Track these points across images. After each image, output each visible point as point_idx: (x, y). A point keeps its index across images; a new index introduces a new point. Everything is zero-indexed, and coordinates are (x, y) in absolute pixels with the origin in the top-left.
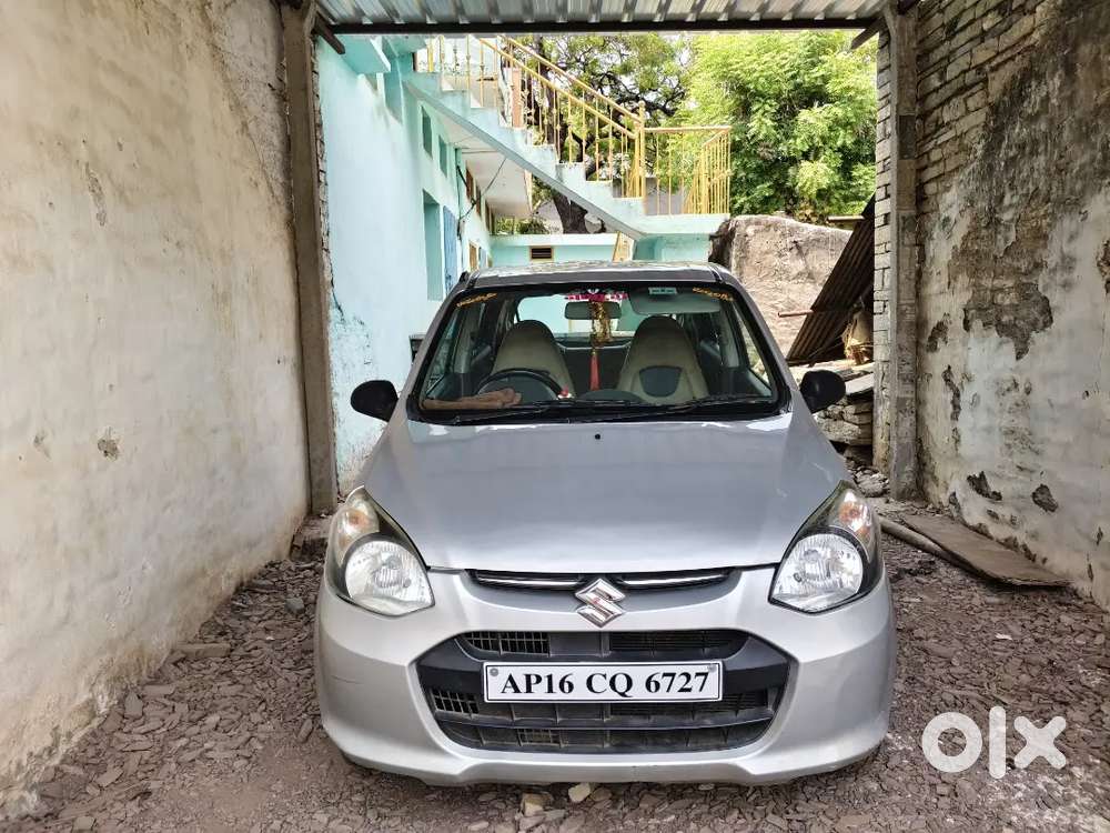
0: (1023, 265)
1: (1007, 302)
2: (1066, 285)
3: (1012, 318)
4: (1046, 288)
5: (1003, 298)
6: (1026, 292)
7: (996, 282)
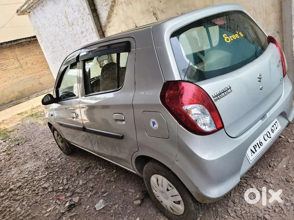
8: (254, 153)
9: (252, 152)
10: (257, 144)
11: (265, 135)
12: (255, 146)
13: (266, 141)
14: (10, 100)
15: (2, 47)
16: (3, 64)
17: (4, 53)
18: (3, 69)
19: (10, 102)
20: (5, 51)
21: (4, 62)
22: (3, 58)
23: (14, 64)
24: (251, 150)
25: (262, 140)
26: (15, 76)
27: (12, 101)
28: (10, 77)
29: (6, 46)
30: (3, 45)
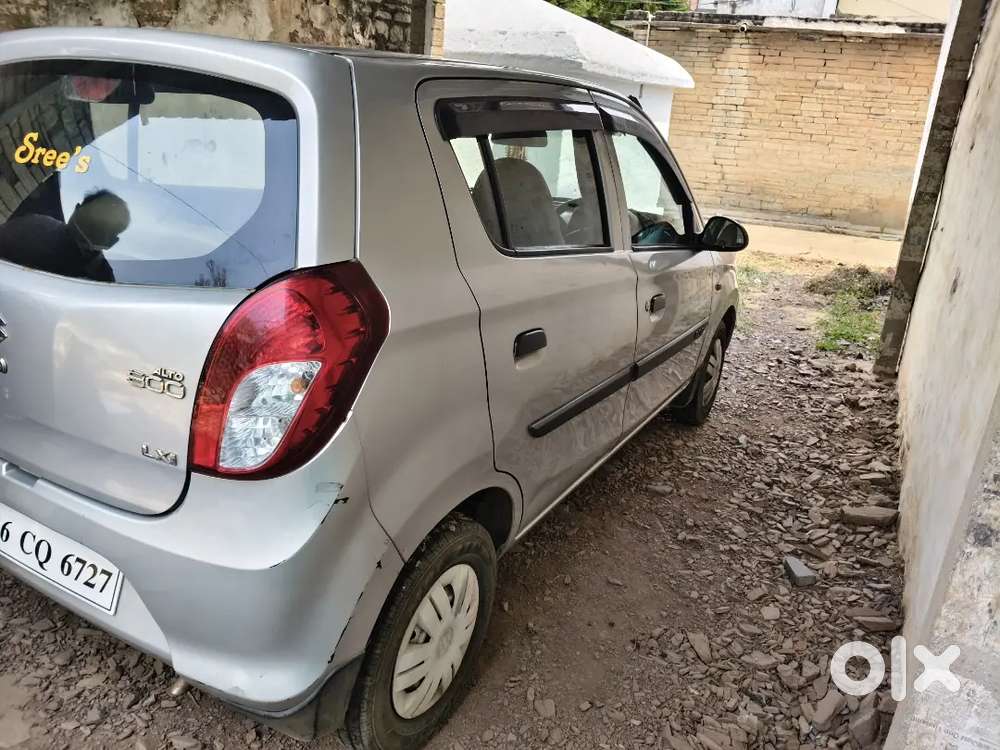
11: (35, 537)
13: (22, 546)
14: (828, 211)
15: (917, 39)
16: (883, 95)
17: (908, 60)
18: (872, 111)
19: (826, 216)
20: (919, 55)
21: (887, 89)
22: (897, 75)
23: (915, 107)
26: (893, 146)
27: (830, 216)
28: (874, 144)
29: (931, 41)
30: (925, 32)
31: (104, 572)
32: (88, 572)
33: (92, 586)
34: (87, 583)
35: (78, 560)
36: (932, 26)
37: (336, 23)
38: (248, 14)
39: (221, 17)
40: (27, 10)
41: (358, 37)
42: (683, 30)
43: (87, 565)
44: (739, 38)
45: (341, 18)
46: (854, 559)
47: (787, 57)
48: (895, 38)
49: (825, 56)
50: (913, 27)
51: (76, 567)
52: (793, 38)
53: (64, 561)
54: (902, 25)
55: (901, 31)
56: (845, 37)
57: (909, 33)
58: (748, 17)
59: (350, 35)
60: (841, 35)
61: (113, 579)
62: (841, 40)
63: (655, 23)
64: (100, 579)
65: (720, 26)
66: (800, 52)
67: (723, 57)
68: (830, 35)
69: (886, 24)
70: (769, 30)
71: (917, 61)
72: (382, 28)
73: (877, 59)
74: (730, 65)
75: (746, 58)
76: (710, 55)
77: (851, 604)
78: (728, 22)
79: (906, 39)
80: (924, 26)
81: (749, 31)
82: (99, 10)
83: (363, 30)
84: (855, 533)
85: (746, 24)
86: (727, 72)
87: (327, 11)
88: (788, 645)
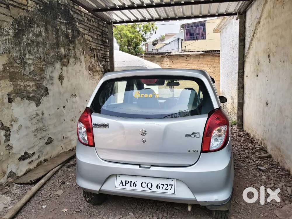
0: (38, 78)
1: (31, 89)
2: (52, 84)
3: (34, 94)
4: (46, 85)
5: (29, 88)
6: (39, 86)
7: (25, 83)
8: (123, 185)
9: (121, 183)
10: (131, 182)
11: (146, 183)
12: (127, 182)
13: (142, 186)
21: (202, 66)
22: (204, 63)
24: (122, 181)
25: (138, 184)
31: (170, 185)
32: (165, 187)
33: (168, 189)
34: (166, 189)
35: (161, 184)
36: (209, 51)
37: (96, 63)
38: (81, 62)
39: (76, 63)
40: (42, 66)
41: (100, 65)
42: (152, 57)
43: (165, 185)
44: (166, 58)
45: (97, 61)
46: (269, 164)
47: (178, 61)
48: (202, 54)
49: (187, 60)
50: (205, 52)
51: (161, 186)
52: (178, 57)
53: (157, 186)
54: (203, 51)
55: (203, 53)
56: (191, 55)
57: (205, 53)
58: (167, 53)
59: (99, 65)
60: (189, 55)
61: (173, 186)
62: (190, 56)
63: (145, 56)
64: (169, 187)
65: (161, 55)
66: (180, 60)
67: (163, 62)
68: (187, 55)
69: (199, 51)
70: (173, 55)
71: (207, 59)
72: (104, 63)
73: (199, 59)
74: (165, 64)
75: (168, 62)
76: (160, 62)
77: (277, 172)
78: (162, 54)
79: (204, 54)
80: (207, 51)
81: (168, 56)
82: (55, 64)
83: (101, 64)
84: (264, 160)
85: (167, 54)
86: (164, 66)
87: (95, 60)
88: (272, 182)
